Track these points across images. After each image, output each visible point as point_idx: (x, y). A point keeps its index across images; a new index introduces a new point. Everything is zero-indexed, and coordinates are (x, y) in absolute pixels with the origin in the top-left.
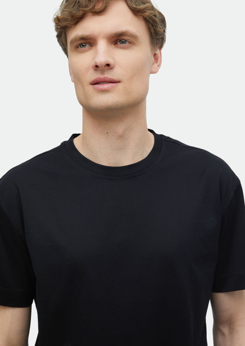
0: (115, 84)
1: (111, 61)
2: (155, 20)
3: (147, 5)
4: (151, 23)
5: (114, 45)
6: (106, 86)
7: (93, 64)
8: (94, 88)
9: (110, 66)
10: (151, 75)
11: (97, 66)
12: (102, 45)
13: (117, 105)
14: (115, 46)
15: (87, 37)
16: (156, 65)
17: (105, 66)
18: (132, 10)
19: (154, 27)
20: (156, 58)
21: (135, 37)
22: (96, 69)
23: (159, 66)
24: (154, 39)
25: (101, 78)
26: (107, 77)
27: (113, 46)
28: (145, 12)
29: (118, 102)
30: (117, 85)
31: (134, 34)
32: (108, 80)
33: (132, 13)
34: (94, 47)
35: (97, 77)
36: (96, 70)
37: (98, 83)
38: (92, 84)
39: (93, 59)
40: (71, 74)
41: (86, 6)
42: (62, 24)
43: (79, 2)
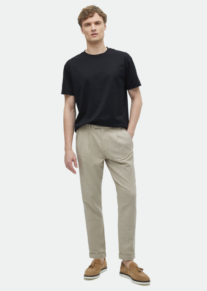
1: (96, 29)
5: (96, 24)
6: (95, 35)
7: (91, 30)
10: (104, 31)
11: (92, 30)
12: (93, 25)
15: (89, 23)
16: (105, 28)
20: (105, 26)
21: (101, 22)
26: (95, 33)
30: (97, 35)
34: (91, 25)
35: (92, 33)
37: (93, 35)
38: (91, 35)
39: (91, 29)
40: (82, 32)
41: (88, 15)
42: (81, 20)
43: (86, 14)
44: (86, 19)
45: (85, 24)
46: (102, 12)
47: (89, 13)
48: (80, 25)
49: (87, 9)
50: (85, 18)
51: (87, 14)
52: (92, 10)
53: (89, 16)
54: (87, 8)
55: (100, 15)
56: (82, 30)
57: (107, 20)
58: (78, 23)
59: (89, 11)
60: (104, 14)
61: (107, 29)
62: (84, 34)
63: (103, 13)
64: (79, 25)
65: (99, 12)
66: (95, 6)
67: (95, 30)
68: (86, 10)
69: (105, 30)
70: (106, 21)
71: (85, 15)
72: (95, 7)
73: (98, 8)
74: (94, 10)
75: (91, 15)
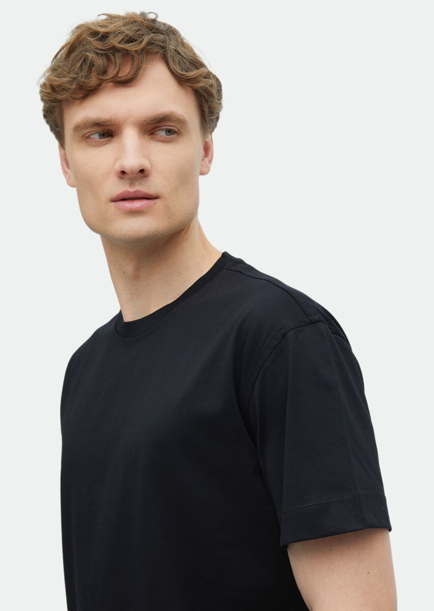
0: (151, 201)
1: (146, 164)
2: (210, 92)
3: (202, 69)
4: (205, 97)
5: (149, 135)
6: (137, 204)
7: (117, 168)
8: (118, 208)
9: (146, 172)
10: (201, 177)
11: (123, 172)
12: (130, 137)
13: (155, 235)
14: (150, 137)
15: (105, 122)
16: (207, 160)
17: (137, 173)
18: (178, 79)
19: (209, 102)
20: (207, 149)
21: (182, 122)
22: (121, 176)
23: (210, 161)
24: (206, 121)
25: (131, 192)
26: (139, 191)
27: (147, 137)
28: (199, 82)
29: (157, 231)
30: (155, 204)
31: (181, 118)
32: (140, 196)
33: (176, 82)
34: (115, 139)
35: (124, 190)
36: (121, 178)
37: (124, 199)
38: (115, 200)
39: (116, 160)
40: (65, 173)
41: (105, 72)
42: (59, 97)
43: (92, 65)
44: (87, 92)
45: (77, 128)
46: (196, 64)
47: (108, 58)
48: (52, 129)
49: (102, 30)
50: (81, 87)
51: (100, 62)
52: (130, 40)
53: (112, 72)
54: (101, 26)
55: (181, 81)
56: (65, 161)
57: (222, 115)
58: (45, 116)
59: (114, 41)
60: (209, 75)
61: (213, 166)
62: (75, 189)
63: (202, 65)
64: (47, 127)
65: (177, 58)
66: (152, 16)
67: (142, 171)
68: (95, 34)
69: (202, 174)
70: (218, 118)
71: (86, 68)
72: (154, 21)
73: (171, 32)
74: (146, 39)
75: (126, 71)
